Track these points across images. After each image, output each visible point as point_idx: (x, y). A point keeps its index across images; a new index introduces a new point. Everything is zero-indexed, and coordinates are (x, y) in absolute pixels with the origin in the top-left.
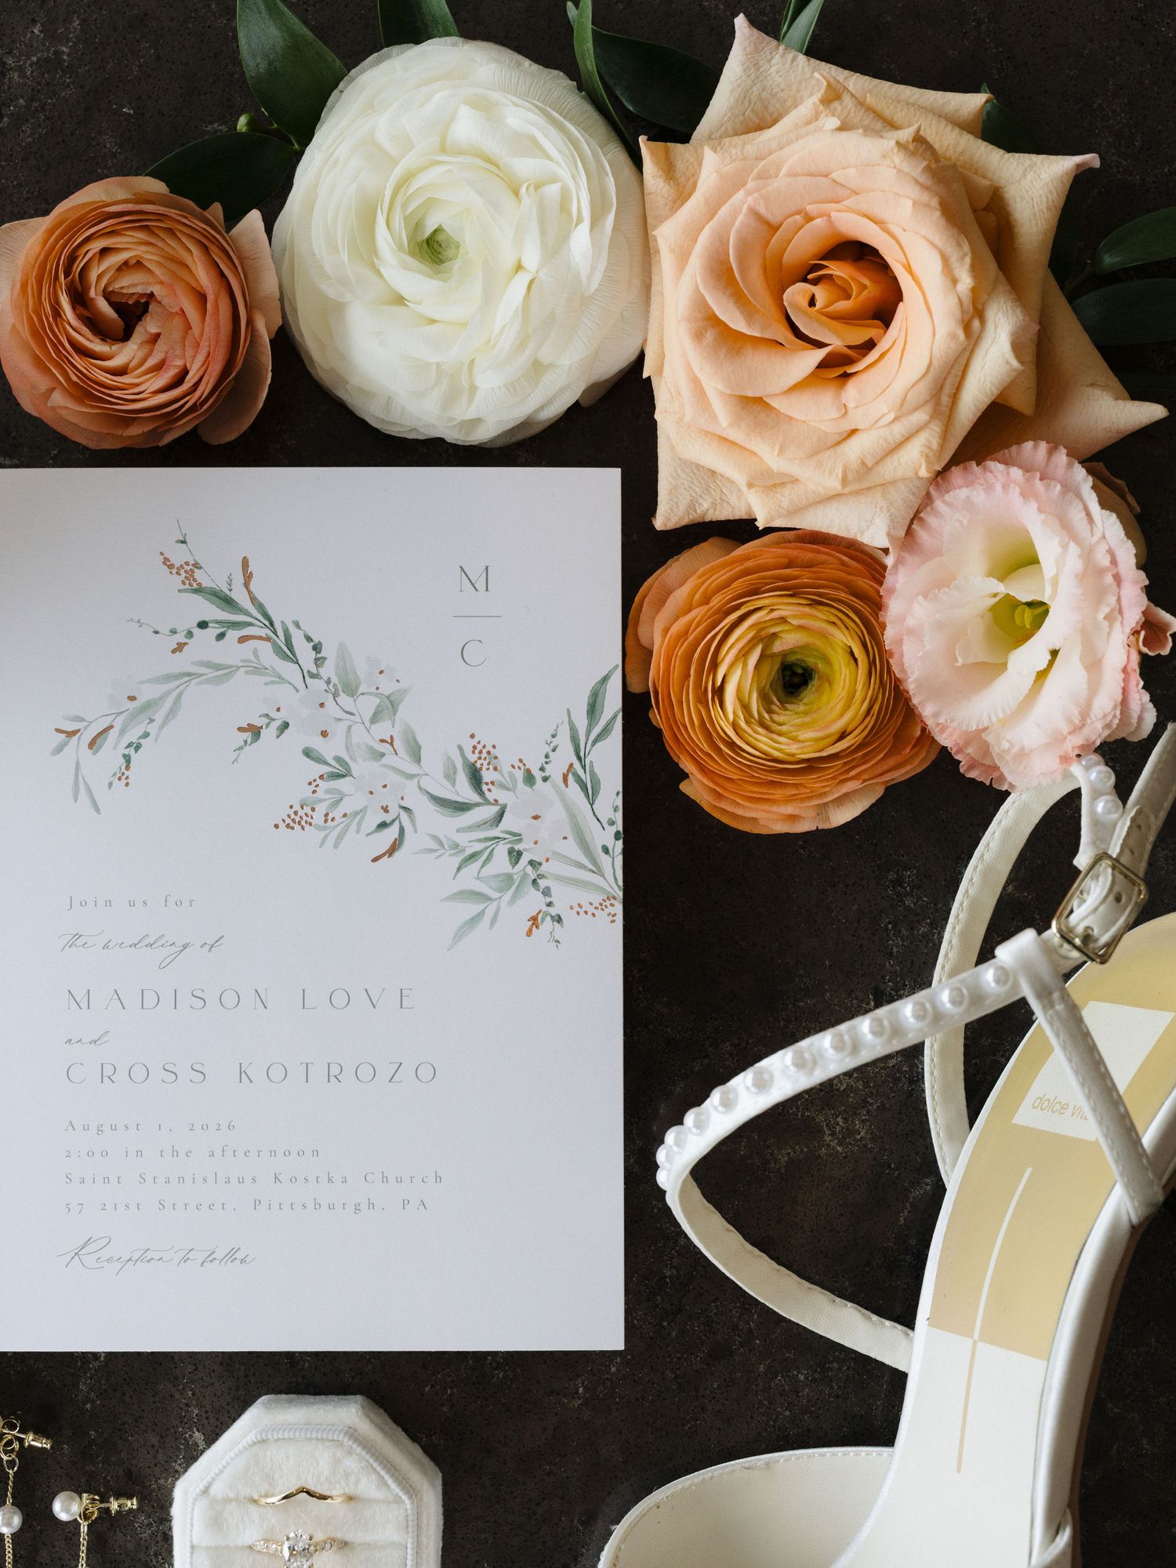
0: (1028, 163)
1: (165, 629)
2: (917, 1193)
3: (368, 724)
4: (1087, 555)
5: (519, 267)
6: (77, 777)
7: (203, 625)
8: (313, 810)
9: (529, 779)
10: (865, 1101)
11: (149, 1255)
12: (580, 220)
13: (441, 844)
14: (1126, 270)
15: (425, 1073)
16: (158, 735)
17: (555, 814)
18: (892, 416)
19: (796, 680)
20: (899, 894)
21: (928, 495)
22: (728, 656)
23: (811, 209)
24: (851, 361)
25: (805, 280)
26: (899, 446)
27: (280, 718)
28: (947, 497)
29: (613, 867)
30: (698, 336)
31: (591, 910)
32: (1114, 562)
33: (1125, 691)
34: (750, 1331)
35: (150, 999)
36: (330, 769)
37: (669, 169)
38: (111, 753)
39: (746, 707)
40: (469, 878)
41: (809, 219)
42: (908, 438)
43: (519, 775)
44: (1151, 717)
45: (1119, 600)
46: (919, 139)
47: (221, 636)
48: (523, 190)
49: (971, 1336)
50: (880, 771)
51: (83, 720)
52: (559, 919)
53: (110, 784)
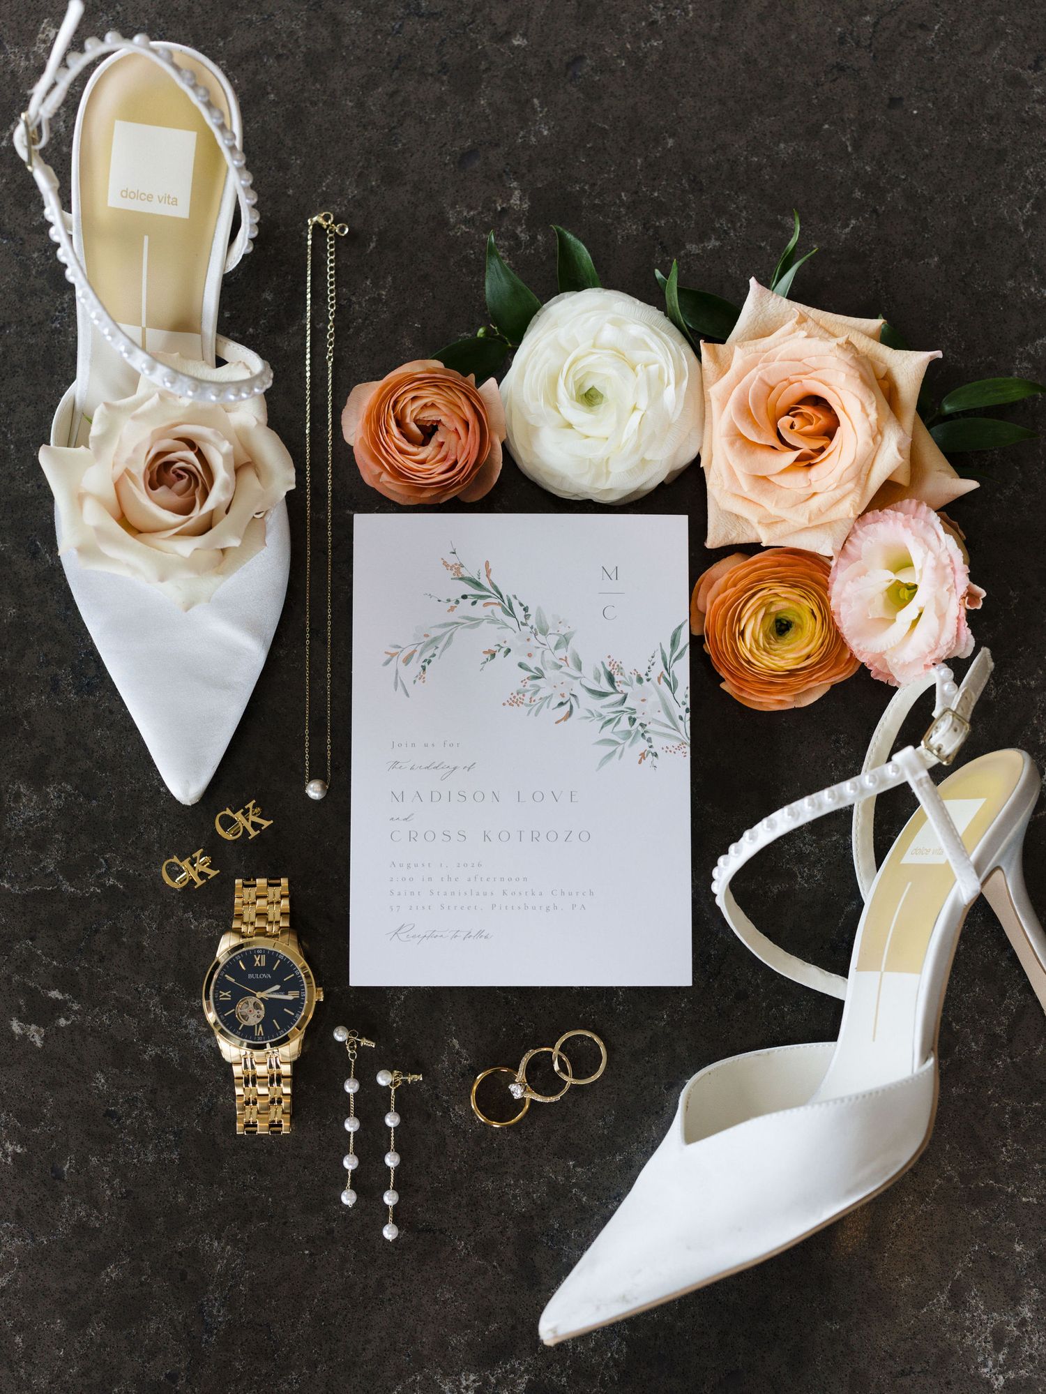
0: (905, 355)
1: (444, 600)
2: (848, 909)
3: (553, 650)
4: (937, 558)
5: (635, 409)
6: (396, 677)
7: (464, 597)
8: (524, 695)
9: (640, 680)
10: (819, 859)
11: (435, 934)
12: (669, 384)
13: (593, 714)
14: (957, 413)
15: (584, 836)
16: (441, 655)
17: (654, 699)
18: (835, 485)
19: (783, 627)
20: (837, 747)
21: (854, 527)
22: (746, 614)
23: (793, 378)
24: (812, 458)
25: (788, 414)
26: (838, 501)
27: (506, 646)
28: (864, 529)
29: (685, 727)
30: (732, 444)
31: (673, 750)
32: (952, 561)
33: (958, 629)
34: (758, 984)
35: (436, 796)
36: (533, 674)
37: (715, 357)
38: (415, 666)
39: (756, 641)
40: (608, 733)
41: (791, 383)
42: (844, 497)
43: (635, 678)
44: (972, 642)
45: (954, 581)
46: (848, 343)
47: (474, 603)
48: (639, 368)
49: (880, 970)
50: (828, 676)
51: (400, 647)
52: (656, 755)
53: (415, 681)
